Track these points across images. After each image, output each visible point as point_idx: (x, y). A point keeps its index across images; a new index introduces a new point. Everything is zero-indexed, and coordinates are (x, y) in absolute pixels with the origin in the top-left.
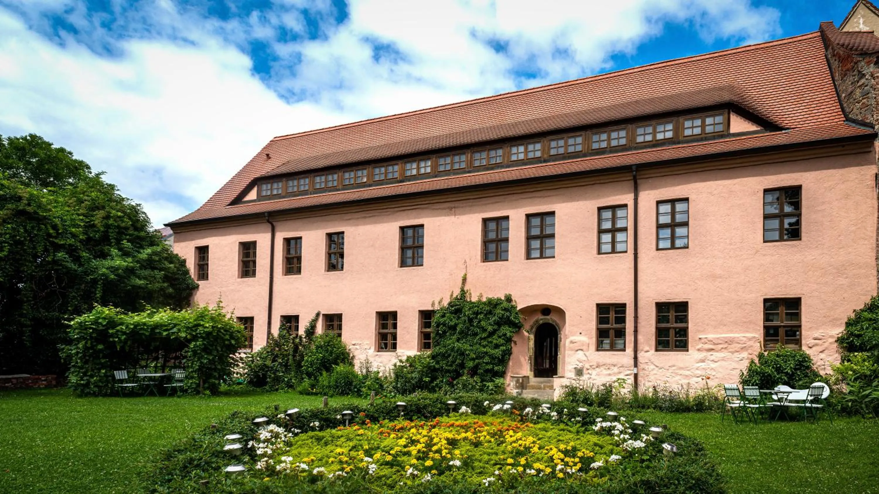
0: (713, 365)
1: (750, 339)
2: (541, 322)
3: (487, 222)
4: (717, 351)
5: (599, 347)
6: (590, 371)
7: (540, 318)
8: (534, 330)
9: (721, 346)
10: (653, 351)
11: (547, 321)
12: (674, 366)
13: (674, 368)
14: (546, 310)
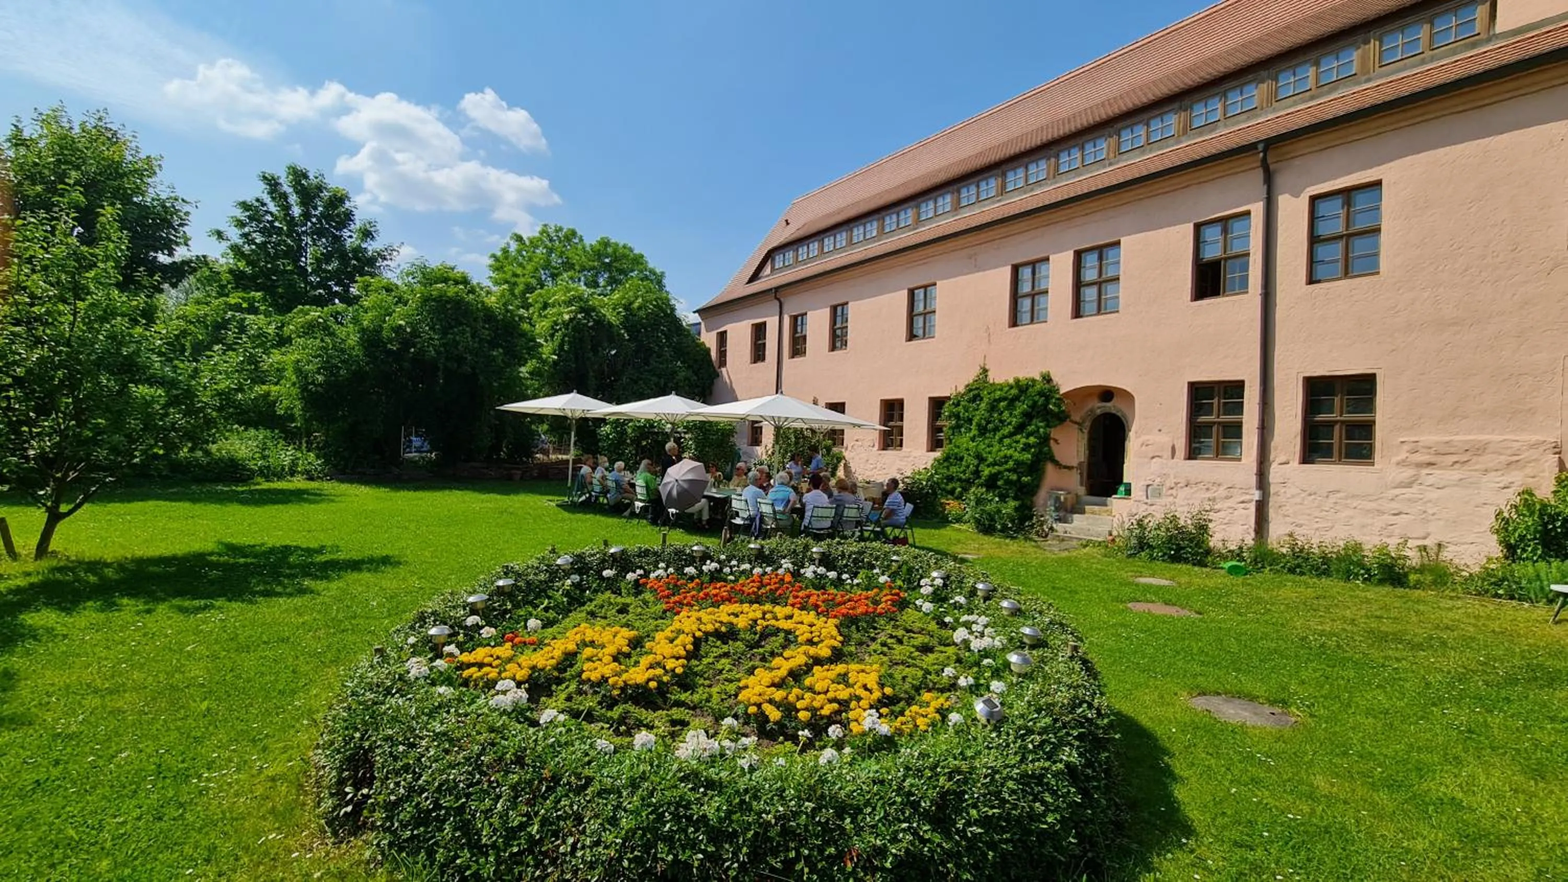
0: (1434, 494)
1: (1534, 446)
2: (1099, 412)
3: (1020, 269)
4: (1441, 468)
5: (1193, 454)
6: (1174, 492)
7: (1100, 407)
8: (1088, 424)
9: (1454, 458)
10: (1295, 463)
11: (1107, 410)
12: (1338, 491)
13: (1338, 495)
14: (1107, 394)
